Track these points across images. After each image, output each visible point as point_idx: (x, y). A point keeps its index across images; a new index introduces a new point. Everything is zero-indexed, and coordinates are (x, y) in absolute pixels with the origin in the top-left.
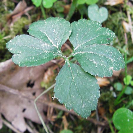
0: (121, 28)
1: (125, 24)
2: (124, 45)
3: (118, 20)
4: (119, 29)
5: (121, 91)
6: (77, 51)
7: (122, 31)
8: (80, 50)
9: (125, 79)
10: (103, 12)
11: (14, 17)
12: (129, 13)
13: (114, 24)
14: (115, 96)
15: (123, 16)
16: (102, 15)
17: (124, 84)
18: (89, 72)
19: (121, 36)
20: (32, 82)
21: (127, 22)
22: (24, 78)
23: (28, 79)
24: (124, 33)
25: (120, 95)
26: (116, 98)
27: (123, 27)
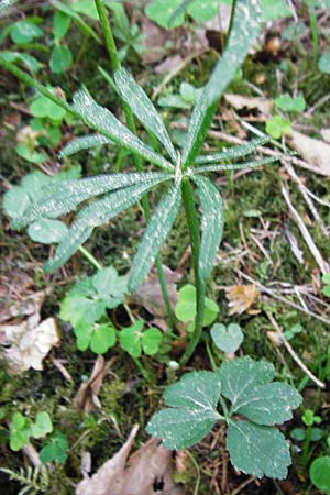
0: (267, 343)
1: (271, 334)
2: (282, 366)
3: (258, 331)
4: (264, 345)
5: (305, 440)
6: (237, 404)
7: (271, 347)
8: (239, 401)
9: (304, 418)
10: (235, 330)
11: (92, 386)
12: (269, 314)
13: (253, 340)
14: (299, 450)
15: (264, 323)
16: (234, 337)
17: (306, 427)
18: (266, 423)
19: (272, 354)
20: (159, 481)
21: (274, 330)
22: (146, 478)
23: (153, 476)
24: (274, 349)
25: (306, 446)
26: (301, 453)
27: (269, 340)
